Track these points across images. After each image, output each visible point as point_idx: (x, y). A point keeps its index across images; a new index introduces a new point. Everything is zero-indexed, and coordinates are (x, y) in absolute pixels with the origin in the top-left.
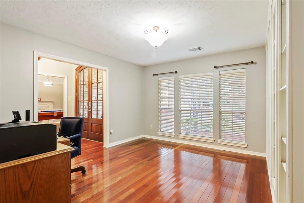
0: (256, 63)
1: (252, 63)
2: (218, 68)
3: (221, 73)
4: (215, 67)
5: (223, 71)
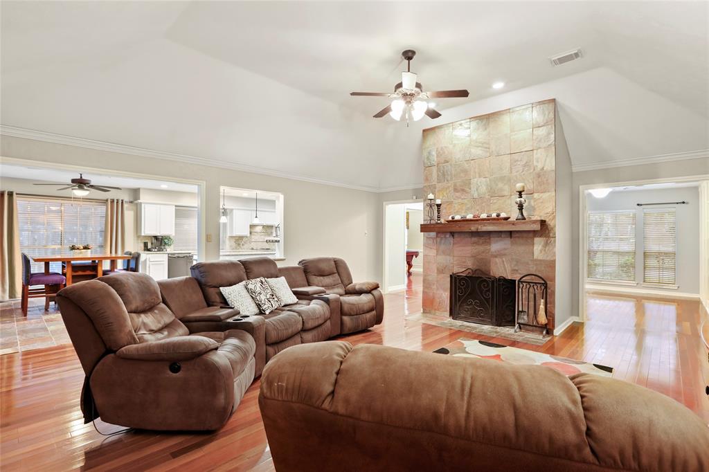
0: (687, 203)
1: (684, 203)
2: (641, 205)
3: (645, 210)
4: (638, 205)
5: (648, 209)
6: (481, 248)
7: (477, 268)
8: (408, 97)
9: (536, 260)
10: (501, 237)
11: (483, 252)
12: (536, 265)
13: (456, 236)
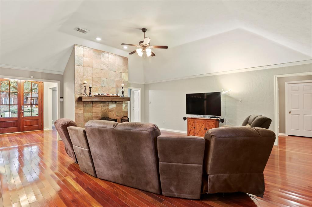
6: (105, 108)
7: (104, 117)
8: (144, 47)
9: (123, 111)
10: (112, 103)
11: (106, 110)
12: (123, 113)
13: (94, 103)
